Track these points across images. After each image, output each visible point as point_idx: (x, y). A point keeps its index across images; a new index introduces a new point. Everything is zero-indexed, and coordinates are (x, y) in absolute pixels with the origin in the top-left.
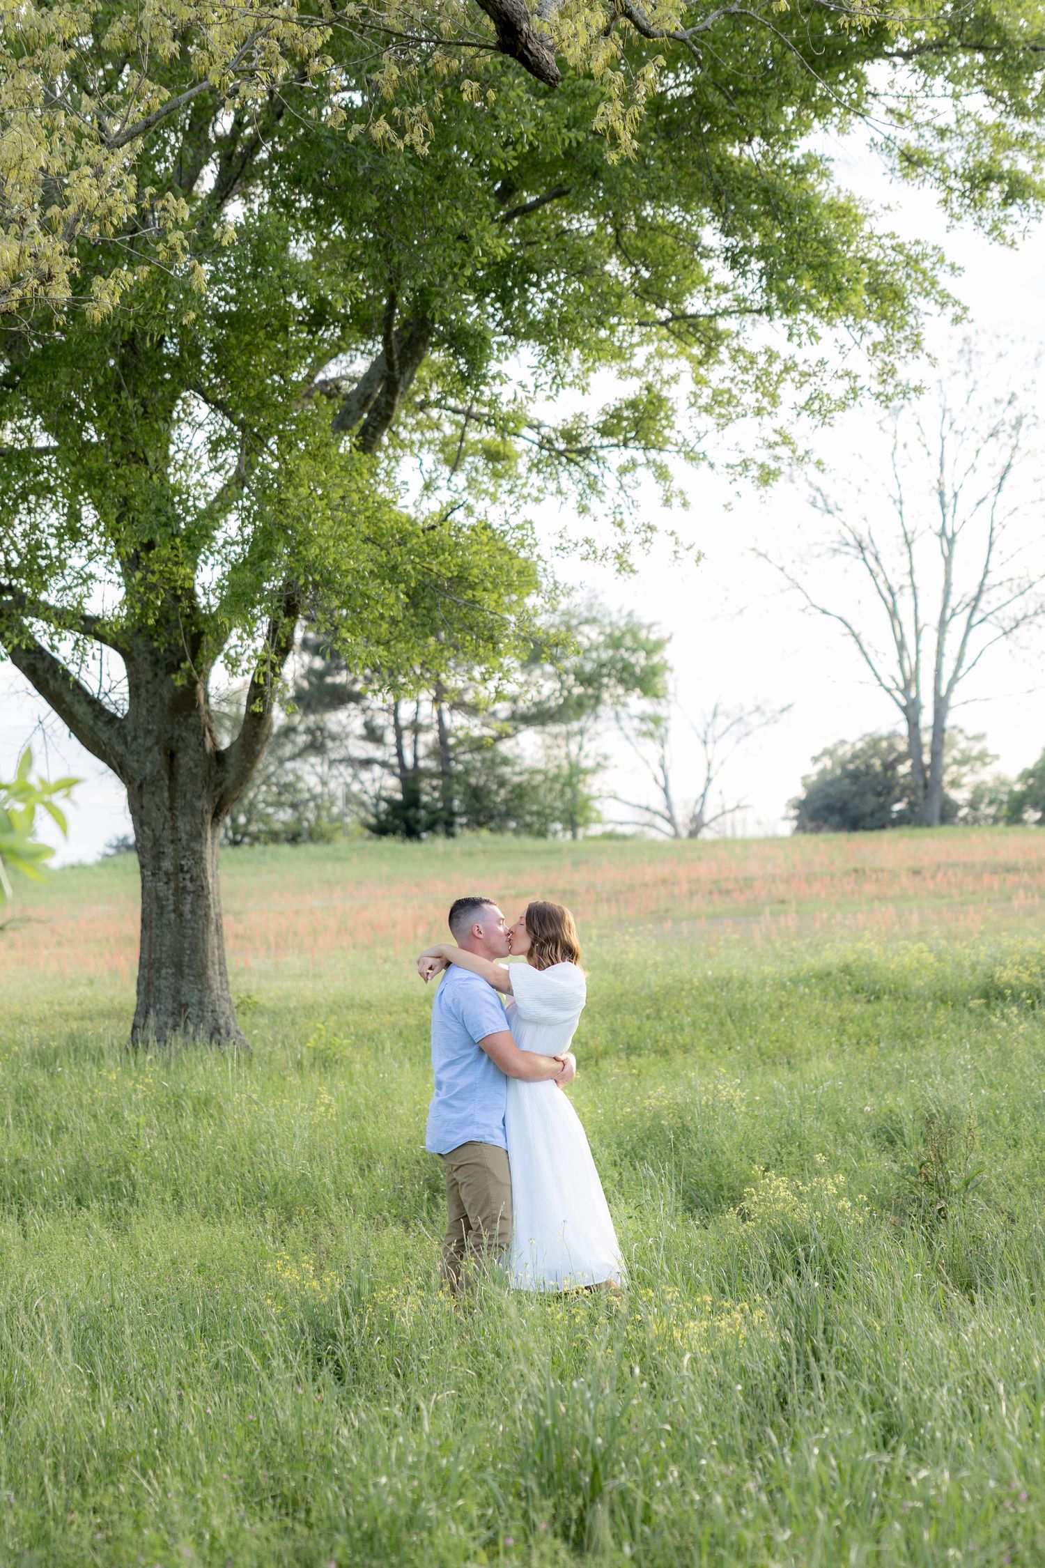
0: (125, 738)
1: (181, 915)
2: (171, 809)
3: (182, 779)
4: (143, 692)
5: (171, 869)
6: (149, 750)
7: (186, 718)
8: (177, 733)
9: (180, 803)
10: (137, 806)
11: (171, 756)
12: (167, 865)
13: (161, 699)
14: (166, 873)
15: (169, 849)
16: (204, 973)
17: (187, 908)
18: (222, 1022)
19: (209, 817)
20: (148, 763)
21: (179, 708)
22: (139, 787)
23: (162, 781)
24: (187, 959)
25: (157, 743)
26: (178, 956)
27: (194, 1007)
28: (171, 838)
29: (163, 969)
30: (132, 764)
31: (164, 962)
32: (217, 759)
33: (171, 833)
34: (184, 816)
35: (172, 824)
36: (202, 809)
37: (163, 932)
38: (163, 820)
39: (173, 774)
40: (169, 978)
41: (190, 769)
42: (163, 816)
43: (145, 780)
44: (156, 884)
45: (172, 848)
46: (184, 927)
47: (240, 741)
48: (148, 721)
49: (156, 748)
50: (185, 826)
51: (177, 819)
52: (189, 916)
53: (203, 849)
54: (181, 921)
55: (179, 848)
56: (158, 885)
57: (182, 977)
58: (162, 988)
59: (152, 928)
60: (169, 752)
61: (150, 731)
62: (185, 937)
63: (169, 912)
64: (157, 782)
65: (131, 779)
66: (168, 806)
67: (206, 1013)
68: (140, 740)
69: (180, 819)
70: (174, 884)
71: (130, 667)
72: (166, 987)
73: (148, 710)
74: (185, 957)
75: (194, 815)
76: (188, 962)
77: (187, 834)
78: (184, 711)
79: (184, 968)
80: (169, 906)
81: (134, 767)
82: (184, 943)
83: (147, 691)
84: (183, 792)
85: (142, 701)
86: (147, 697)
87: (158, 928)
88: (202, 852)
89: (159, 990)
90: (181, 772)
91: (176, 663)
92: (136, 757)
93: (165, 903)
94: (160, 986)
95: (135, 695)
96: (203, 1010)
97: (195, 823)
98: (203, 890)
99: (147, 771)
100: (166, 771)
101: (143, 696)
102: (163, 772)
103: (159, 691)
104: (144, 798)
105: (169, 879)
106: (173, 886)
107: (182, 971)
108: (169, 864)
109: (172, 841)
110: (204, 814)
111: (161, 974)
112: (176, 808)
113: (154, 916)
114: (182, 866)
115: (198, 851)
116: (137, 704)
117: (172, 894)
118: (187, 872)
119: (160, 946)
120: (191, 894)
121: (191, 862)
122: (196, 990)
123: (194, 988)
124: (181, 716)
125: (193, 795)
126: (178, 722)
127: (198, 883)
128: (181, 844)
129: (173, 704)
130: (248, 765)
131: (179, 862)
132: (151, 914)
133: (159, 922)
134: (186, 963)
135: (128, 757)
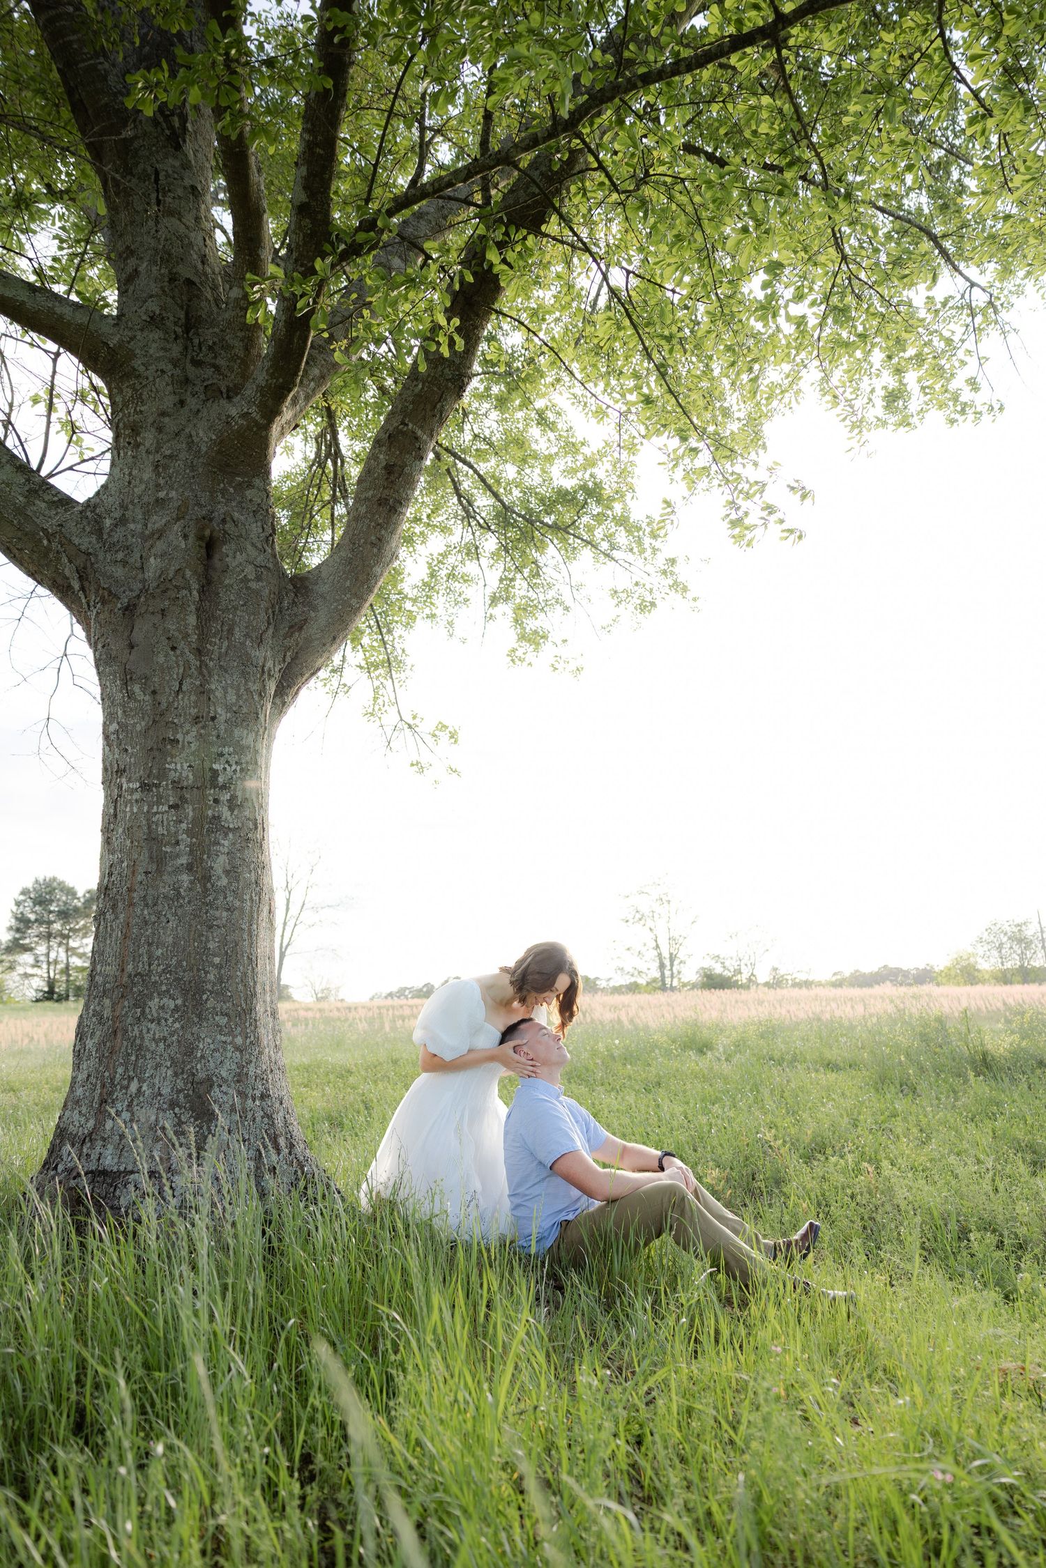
1: (206, 878)
2: (199, 652)
3: (227, 597)
4: (148, 438)
5: (189, 777)
6: (160, 534)
7: (240, 487)
8: (221, 509)
9: (217, 646)
10: (117, 646)
11: (210, 546)
12: (180, 767)
13: (191, 444)
14: (177, 785)
15: (189, 736)
16: (251, 1010)
17: (219, 864)
18: (279, 1123)
19: (272, 687)
20: (152, 560)
21: (228, 465)
22: (127, 609)
23: (185, 592)
24: (211, 977)
25: (178, 519)
26: (191, 970)
27: (224, 1088)
28: (194, 711)
29: (151, 999)
30: (111, 569)
31: (156, 982)
32: (295, 587)
33: (196, 702)
34: (226, 671)
35: (198, 683)
36: (264, 666)
37: (160, 913)
38: (181, 671)
39: (209, 582)
40: (166, 1020)
41: (245, 580)
42: (181, 663)
43: (144, 590)
44: (151, 807)
45: (194, 734)
46: (211, 904)
47: (343, 554)
48: (158, 485)
49: (177, 527)
50: (226, 693)
51: (210, 676)
52: (224, 881)
53: (259, 746)
54: (206, 890)
55: (210, 735)
56: (155, 809)
57: (199, 1016)
58: (147, 1043)
59: (132, 904)
60: (207, 533)
61: (160, 502)
62: (210, 927)
63: (177, 871)
64: (171, 594)
65: (106, 594)
66: (194, 646)
67: (250, 1101)
68: (132, 526)
69: (216, 677)
70: (194, 810)
71: (121, 391)
72: (157, 1041)
73: (157, 466)
74: (206, 973)
75: (244, 674)
76: (214, 984)
77: (228, 708)
78: (238, 475)
79: (205, 997)
80: (178, 856)
81: (116, 575)
82: (208, 941)
83: (160, 430)
84: (226, 628)
85: (148, 452)
86: (158, 442)
87: (147, 905)
88: (257, 752)
89: (140, 1048)
90: (227, 582)
91: (224, 391)
92: (120, 556)
93: (168, 849)
94: (142, 1038)
95: (129, 443)
96: (243, 1095)
97: (246, 690)
98: (256, 828)
99: (150, 574)
100: (195, 572)
101: (147, 445)
102: (188, 573)
103: (187, 430)
104: (136, 629)
105: (182, 798)
106: (191, 814)
107: (199, 1004)
108: (185, 766)
109: (197, 719)
110: (266, 676)
111: (147, 1010)
112: (209, 653)
113: (139, 878)
114: (215, 773)
115: (248, 747)
116: (130, 460)
117: (189, 832)
118: (224, 787)
119: (150, 945)
120: (231, 835)
121: (234, 767)
122: (229, 1047)
123: (225, 1042)
124: (230, 483)
125: (247, 635)
126: (225, 490)
127: (247, 813)
128: (215, 728)
129: (219, 452)
130: (354, 602)
131: (207, 765)
132: (133, 872)
133: (151, 891)
134: (209, 987)
135: (101, 557)
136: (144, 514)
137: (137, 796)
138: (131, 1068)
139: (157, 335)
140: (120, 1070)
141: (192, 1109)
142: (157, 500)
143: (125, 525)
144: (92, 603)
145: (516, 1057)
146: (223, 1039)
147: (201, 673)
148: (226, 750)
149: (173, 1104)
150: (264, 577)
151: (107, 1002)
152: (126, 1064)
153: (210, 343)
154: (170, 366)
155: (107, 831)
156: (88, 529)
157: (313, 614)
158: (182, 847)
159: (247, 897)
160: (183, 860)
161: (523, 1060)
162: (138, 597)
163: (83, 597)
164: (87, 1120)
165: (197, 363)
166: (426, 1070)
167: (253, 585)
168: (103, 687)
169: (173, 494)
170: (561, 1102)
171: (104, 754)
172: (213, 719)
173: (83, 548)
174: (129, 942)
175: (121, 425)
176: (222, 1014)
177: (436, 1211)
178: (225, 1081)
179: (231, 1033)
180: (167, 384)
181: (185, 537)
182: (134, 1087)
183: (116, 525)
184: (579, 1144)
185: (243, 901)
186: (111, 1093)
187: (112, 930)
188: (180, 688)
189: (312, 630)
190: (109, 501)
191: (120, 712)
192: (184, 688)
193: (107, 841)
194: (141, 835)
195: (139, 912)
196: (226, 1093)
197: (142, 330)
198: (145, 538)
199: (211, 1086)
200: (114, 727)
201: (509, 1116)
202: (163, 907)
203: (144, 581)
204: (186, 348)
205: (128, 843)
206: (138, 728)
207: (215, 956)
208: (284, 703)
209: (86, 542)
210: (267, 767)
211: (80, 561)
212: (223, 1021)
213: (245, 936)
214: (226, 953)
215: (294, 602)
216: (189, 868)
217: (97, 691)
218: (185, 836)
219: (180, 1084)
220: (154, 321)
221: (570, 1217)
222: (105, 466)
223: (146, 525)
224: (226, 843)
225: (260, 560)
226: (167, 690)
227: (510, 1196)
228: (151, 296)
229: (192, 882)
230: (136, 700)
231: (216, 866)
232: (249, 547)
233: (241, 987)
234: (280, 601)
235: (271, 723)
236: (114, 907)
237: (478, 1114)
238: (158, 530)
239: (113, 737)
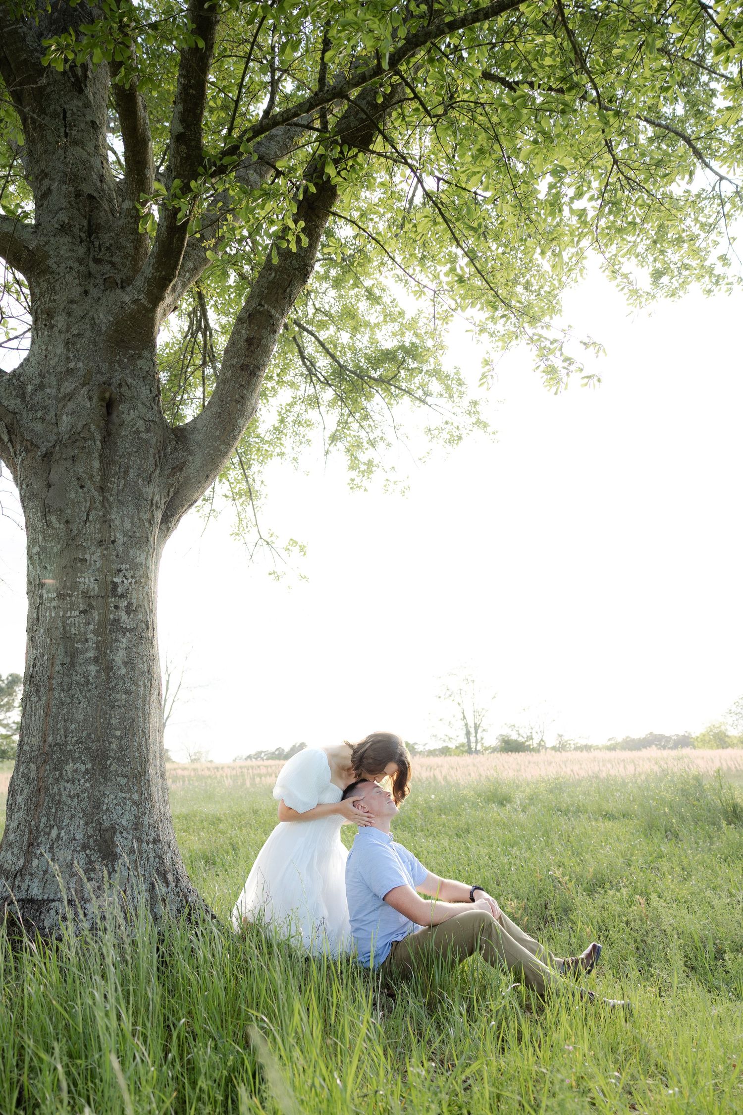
0: (22, 387)
1: (109, 668)
2: (102, 489)
3: (123, 446)
4: (60, 321)
5: (95, 588)
6: (70, 396)
7: (132, 358)
8: (118, 376)
9: (116, 484)
10: (37, 485)
11: (109, 405)
12: (88, 581)
13: (93, 325)
14: (86, 595)
15: (95, 556)
16: (145, 772)
17: (120, 657)
18: (168, 862)
19: (159, 516)
20: (64, 417)
21: (123, 341)
22: (45, 456)
23: (90, 442)
24: (114, 746)
25: (84, 385)
26: (98, 741)
27: (124, 834)
28: (98, 536)
29: (67, 764)
30: (31, 425)
31: (71, 751)
32: (176, 436)
33: (99, 529)
34: (123, 504)
35: (101, 514)
36: (152, 500)
37: (73, 696)
38: (88, 504)
39: (109, 434)
40: (79, 780)
41: (138, 432)
42: (88, 498)
43: (58, 441)
44: (65, 612)
45: (99, 554)
46: (113, 689)
47: (214, 409)
48: (68, 358)
49: (83, 391)
50: (123, 521)
51: (111, 508)
52: (123, 671)
53: (149, 563)
54: (108, 678)
55: (111, 555)
56: (69, 614)
57: (105, 777)
58: (64, 798)
59: (51, 689)
60: (107, 395)
61: (70, 371)
62: (113, 707)
63: (86, 662)
64: (80, 444)
65: (29, 445)
66: (98, 484)
67: (145, 845)
68: (48, 391)
69: (115, 509)
70: (99, 614)
71: (38, 284)
72: (71, 797)
73: (67, 343)
74: (110, 743)
75: (137, 507)
76: (116, 752)
77: (125, 534)
78: (131, 349)
79: (109, 762)
80: (87, 651)
81: (36, 429)
82: (111, 718)
83: (69, 314)
84: (122, 470)
85: (60, 332)
86: (68, 324)
87: (63, 690)
88: (147, 568)
89: (59, 802)
90: (123, 433)
91: (119, 282)
92: (39, 414)
93: (79, 645)
94: (60, 795)
95: (45, 325)
96: (140, 840)
97: (139, 519)
98: (148, 628)
99: (63, 428)
100: (98, 427)
101: (60, 326)
102: (93, 427)
103: (90, 314)
104: (52, 472)
105: (89, 605)
106: (97, 617)
107: (105, 768)
108: (92, 579)
109: (101, 543)
110: (154, 507)
111: (64, 773)
112: (110, 490)
113: (57, 669)
114: (115, 586)
115: (141, 564)
116: (46, 339)
117: (95, 632)
118: (122, 596)
119: (66, 721)
120: (128, 634)
121: (130, 580)
122: (128, 802)
123: (125, 798)
124: (124, 355)
125: (139, 476)
126: (119, 362)
127: (140, 616)
128: (115, 550)
129: (116, 331)
130: (222, 447)
131: (109, 579)
132: (52, 664)
133: (66, 679)
134: (112, 754)
135: (24, 415)
136: (58, 380)
137: (54, 604)
138: (52, 818)
139: (66, 239)
140: (43, 820)
141: (100, 851)
142: (68, 370)
143: (43, 390)
144: (18, 452)
145: (355, 810)
146: (124, 795)
147: (104, 506)
148: (124, 567)
149: (85, 847)
150: (152, 429)
151: (33, 766)
152: (48, 815)
153: (108, 245)
154: (77, 264)
155: (31, 631)
156: (14, 393)
157: (190, 458)
158: (90, 644)
159: (141, 683)
160: (91, 654)
161: (361, 812)
162: (54, 446)
163: (11, 447)
164: (18, 859)
165: (98, 261)
166: (284, 820)
167: (144, 436)
168: (27, 518)
169: (80, 365)
170: (391, 846)
171: (28, 571)
172: (113, 542)
173: (10, 408)
174: (49, 719)
175: (39, 311)
176: (122, 776)
177: (293, 933)
178: (125, 829)
179: (129, 791)
180: (75, 278)
181: (90, 398)
182: (54, 833)
183: (36, 390)
184: (406, 880)
185: (138, 686)
186: (36, 838)
187: (36, 709)
188: (87, 518)
189: (190, 470)
190: (31, 371)
191: (41, 538)
192: (91, 518)
193: (31, 640)
194: (58, 634)
195: (57, 696)
196: (126, 839)
197: (54, 236)
198: (59, 400)
199: (115, 833)
200: (36, 549)
201: (349, 858)
202: (76, 691)
203: (58, 434)
204: (89, 249)
205: (48, 640)
206: (55, 550)
207: (117, 730)
208: (168, 529)
209: (13, 404)
210: (155, 580)
211: (8, 419)
212: (123, 781)
213: (140, 714)
214: (125, 727)
215: (175, 448)
216: (96, 660)
217: (22, 520)
218: (92, 635)
219: (90, 831)
220: (64, 229)
221: (399, 938)
222: (27, 343)
223: (59, 390)
224: (124, 640)
225: (149, 415)
226: (77, 519)
227: (350, 921)
228: (61, 209)
229: (98, 672)
230: (53, 528)
231: (116, 659)
232: (140, 406)
233: (137, 754)
234: (165, 448)
235: (159, 544)
236: (37, 691)
237: (324, 855)
238: (69, 394)
239: (35, 557)
